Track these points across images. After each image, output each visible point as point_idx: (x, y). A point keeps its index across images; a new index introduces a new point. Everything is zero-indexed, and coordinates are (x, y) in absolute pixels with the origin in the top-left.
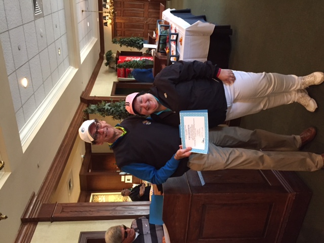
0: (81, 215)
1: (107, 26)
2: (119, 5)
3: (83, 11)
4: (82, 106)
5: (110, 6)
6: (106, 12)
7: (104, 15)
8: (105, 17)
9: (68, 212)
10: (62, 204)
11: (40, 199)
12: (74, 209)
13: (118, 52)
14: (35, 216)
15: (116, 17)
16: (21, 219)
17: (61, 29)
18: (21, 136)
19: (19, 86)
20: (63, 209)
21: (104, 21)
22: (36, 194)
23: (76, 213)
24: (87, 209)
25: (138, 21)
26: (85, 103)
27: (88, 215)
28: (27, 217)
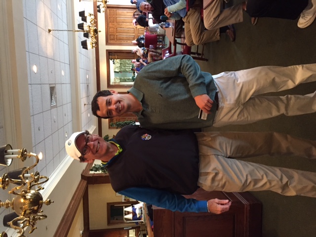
4: (82, 182)
17: (69, 117)
26: (85, 180)
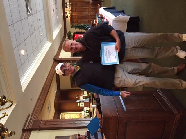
0: (55, 127)
1: (68, 18)
2: (74, 6)
3: (54, 10)
4: (54, 63)
5: (69, 7)
6: (67, 10)
7: (66, 11)
8: (66, 13)
9: (48, 125)
10: (45, 120)
11: (32, 117)
12: (52, 123)
13: (74, 32)
14: (30, 127)
15: (73, 12)
16: (22, 129)
17: (42, 21)
18: (22, 83)
19: (20, 54)
20: (45, 123)
21: (66, 15)
22: (30, 115)
23: (53, 125)
24: (59, 123)
25: (85, 14)
26: (57, 62)
27: (60, 126)
28: (26, 128)
